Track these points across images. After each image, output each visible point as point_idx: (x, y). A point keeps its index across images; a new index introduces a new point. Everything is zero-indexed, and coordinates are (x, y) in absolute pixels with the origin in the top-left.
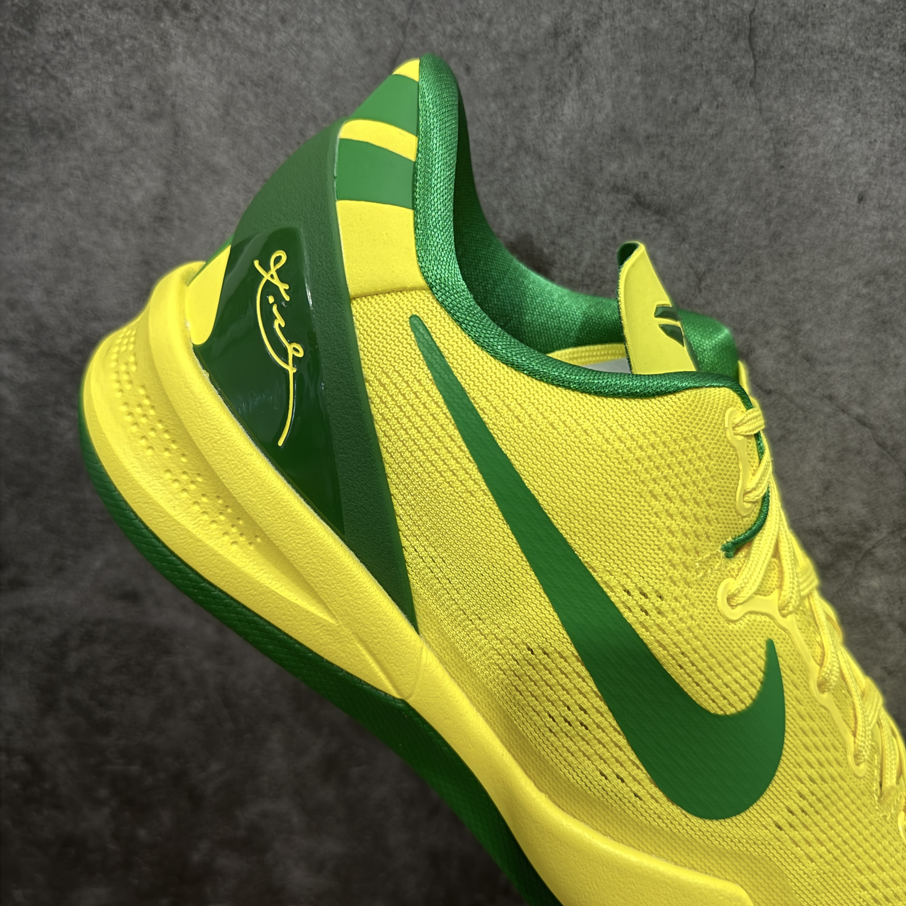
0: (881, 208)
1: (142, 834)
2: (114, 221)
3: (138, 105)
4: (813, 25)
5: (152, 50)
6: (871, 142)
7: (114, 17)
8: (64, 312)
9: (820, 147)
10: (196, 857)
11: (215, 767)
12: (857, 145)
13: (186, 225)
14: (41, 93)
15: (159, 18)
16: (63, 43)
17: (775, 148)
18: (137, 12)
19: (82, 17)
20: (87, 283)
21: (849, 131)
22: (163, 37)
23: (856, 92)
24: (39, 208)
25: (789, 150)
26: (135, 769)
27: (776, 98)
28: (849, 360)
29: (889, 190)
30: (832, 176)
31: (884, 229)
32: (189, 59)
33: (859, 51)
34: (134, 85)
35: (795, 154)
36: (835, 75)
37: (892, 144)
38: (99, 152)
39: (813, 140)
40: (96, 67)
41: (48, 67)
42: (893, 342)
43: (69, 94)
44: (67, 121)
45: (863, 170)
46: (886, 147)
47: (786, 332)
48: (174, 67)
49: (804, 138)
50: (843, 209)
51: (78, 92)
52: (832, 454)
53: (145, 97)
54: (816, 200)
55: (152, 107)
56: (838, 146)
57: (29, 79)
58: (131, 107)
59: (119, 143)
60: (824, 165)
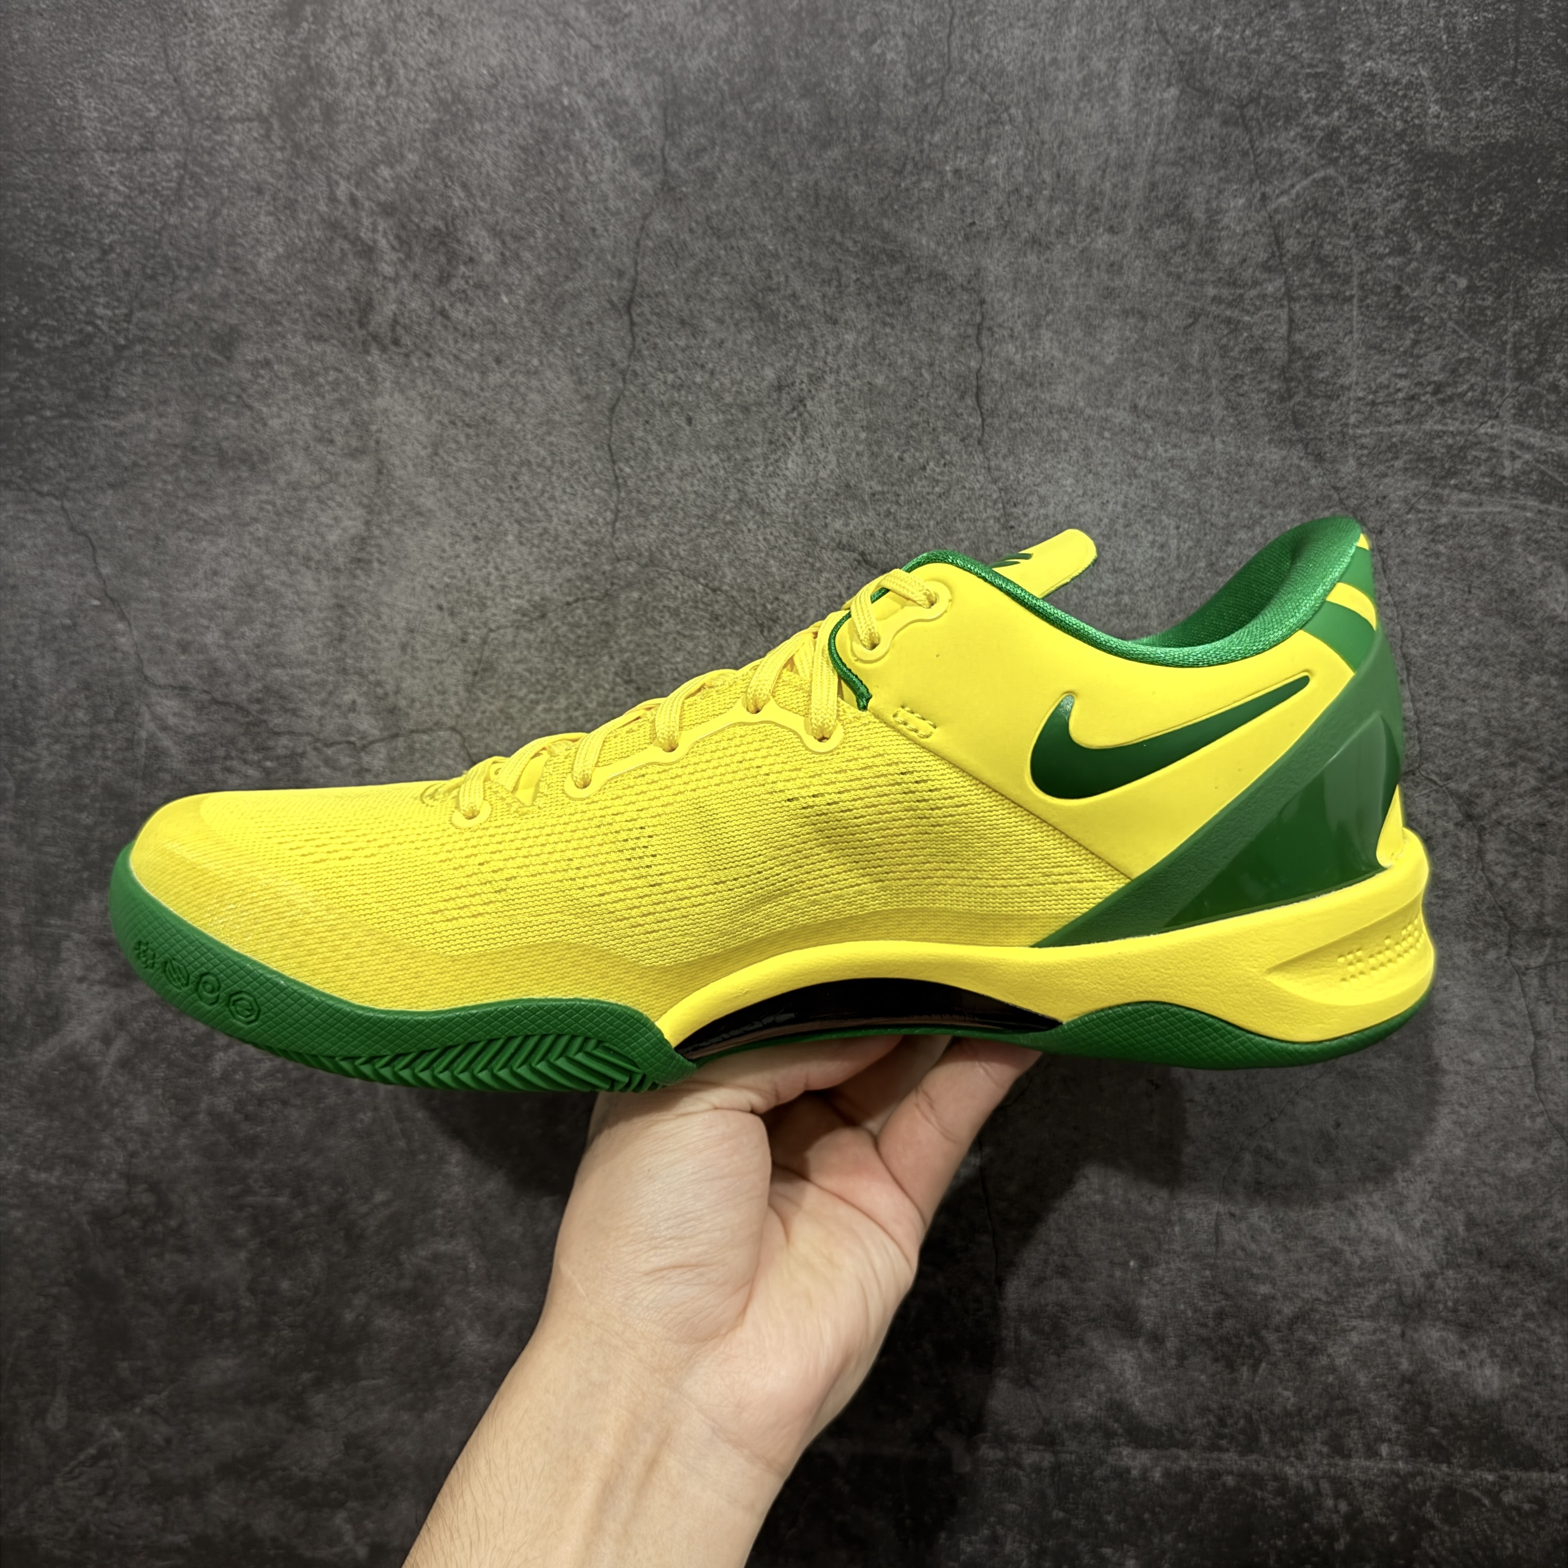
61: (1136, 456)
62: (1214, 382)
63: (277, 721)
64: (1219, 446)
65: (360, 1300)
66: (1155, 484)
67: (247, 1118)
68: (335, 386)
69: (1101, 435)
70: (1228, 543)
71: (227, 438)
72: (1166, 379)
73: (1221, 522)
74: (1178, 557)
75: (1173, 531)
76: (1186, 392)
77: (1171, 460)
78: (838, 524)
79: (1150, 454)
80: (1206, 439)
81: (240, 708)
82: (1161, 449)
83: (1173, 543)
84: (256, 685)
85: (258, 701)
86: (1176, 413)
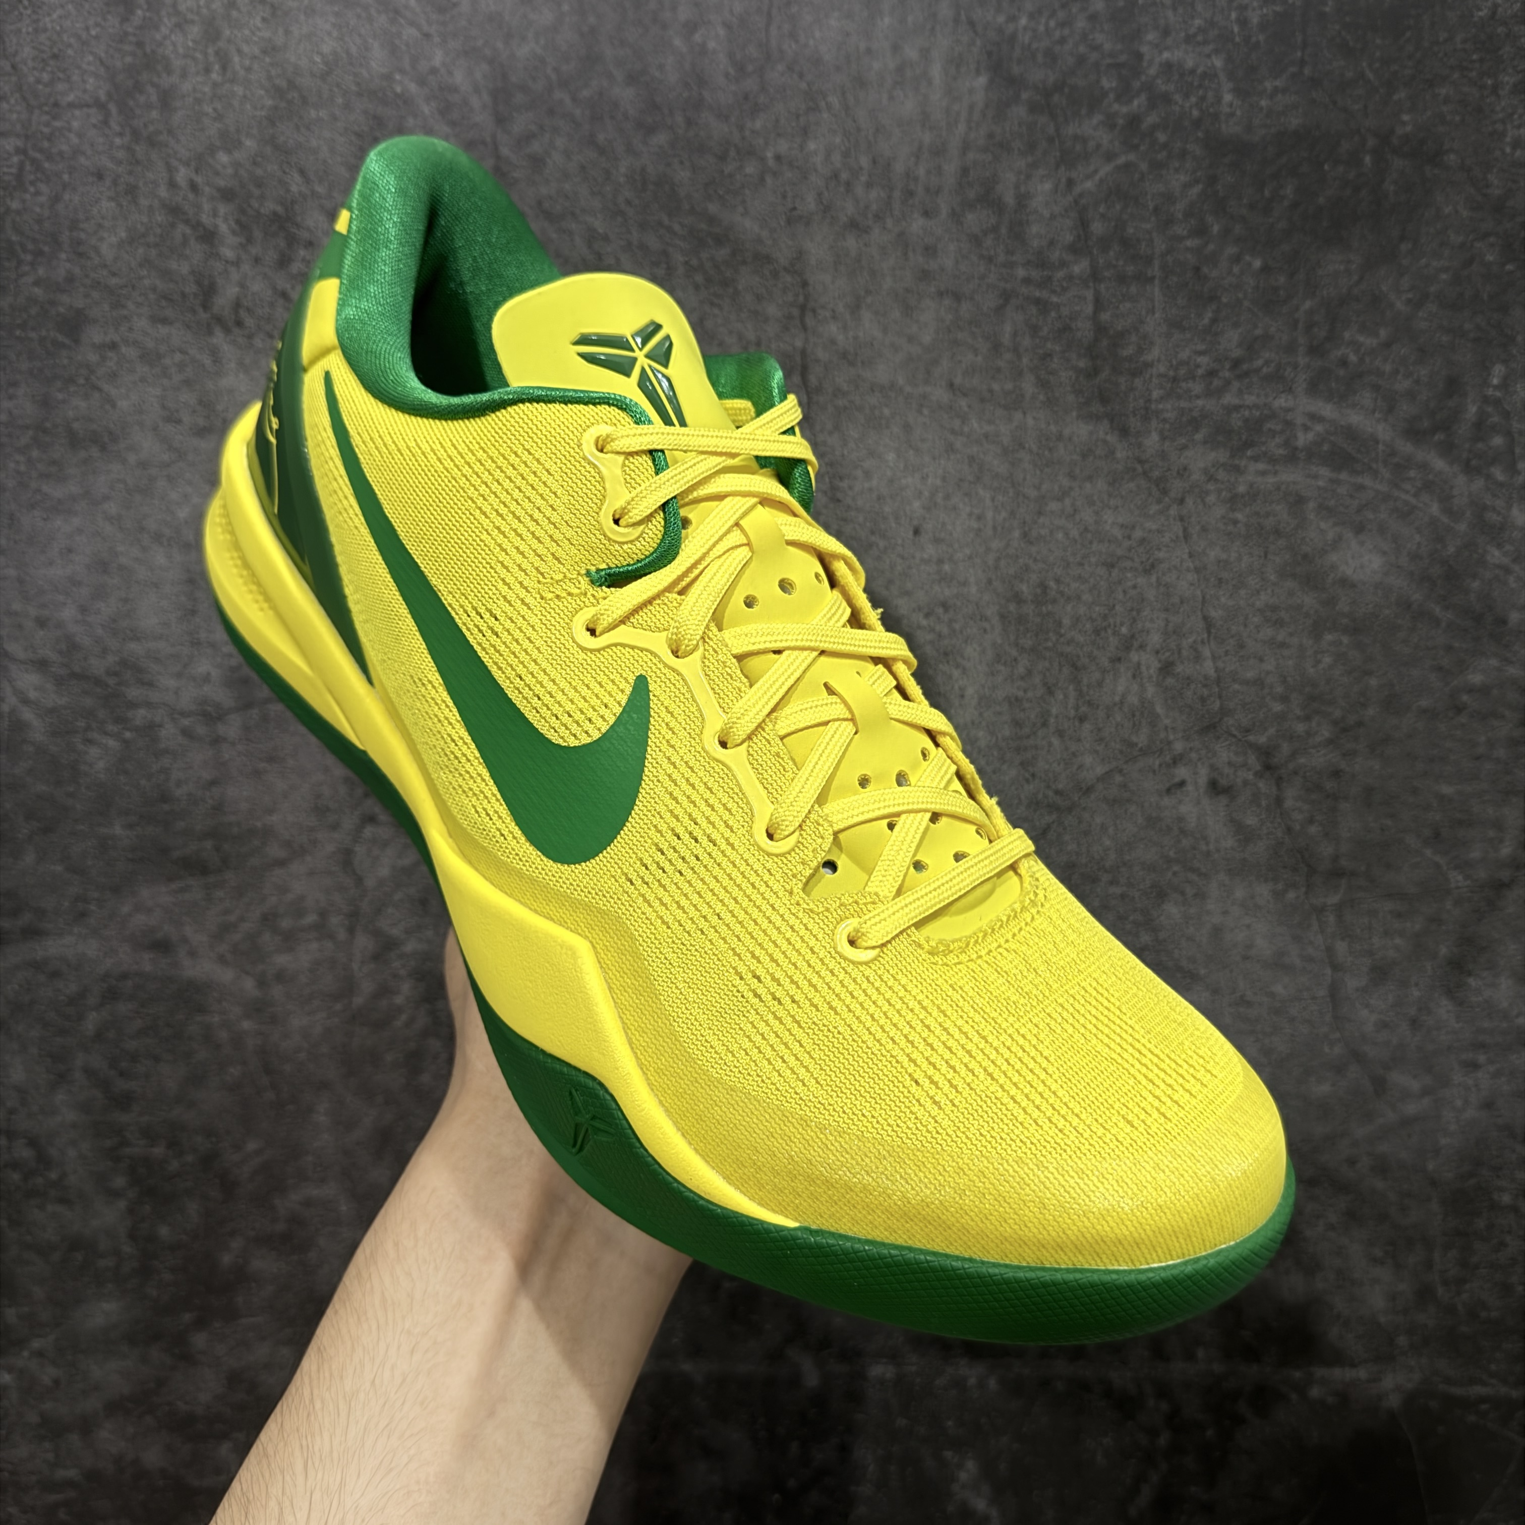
0: (937, 541)
1: (164, 1231)
2: (158, 537)
3: (186, 418)
4: (863, 363)
5: (203, 365)
6: (923, 478)
7: (164, 330)
8: (100, 632)
9: (874, 482)
10: (227, 1259)
11: (252, 1146)
12: (910, 480)
14: (83, 404)
15: (210, 333)
16: (110, 354)
17: (831, 482)
18: (188, 327)
19: (131, 329)
20: (126, 601)
21: (902, 466)
22: (215, 354)
23: (907, 428)
24: (76, 521)
25: (844, 484)
26: (158, 1151)
27: (831, 433)
29: (944, 524)
30: (887, 509)
31: (940, 561)
32: (241, 376)
33: (908, 389)
34: (183, 400)
35: (851, 488)
36: (886, 412)
37: (944, 479)
38: (143, 465)
39: (868, 474)
40: (143, 380)
41: (93, 377)
42: (956, 673)
43: (114, 406)
44: (111, 433)
45: (917, 504)
46: (938, 482)
48: (226, 382)
49: (859, 473)
50: (900, 542)
51: (123, 404)
53: (194, 411)
54: (873, 533)
55: (201, 422)
56: (891, 481)
57: (72, 389)
58: (179, 422)
59: (166, 457)
60: (879, 498)
61: (953, 432)
62: (1025, 360)
63: (134, 693)
64: (1030, 422)
65: (236, 1244)
66: (972, 459)
67: (122, 1074)
68: (181, 367)
69: (920, 412)
70: (1040, 513)
71: (78, 420)
72: (980, 358)
73: (1033, 493)
74: (995, 528)
75: (988, 502)
76: (999, 370)
77: (986, 436)
79: (966, 429)
80: (1018, 416)
81: (98, 682)
82: (975, 425)
83: (990, 514)
84: (111, 659)
85: (116, 674)
86: (991, 391)
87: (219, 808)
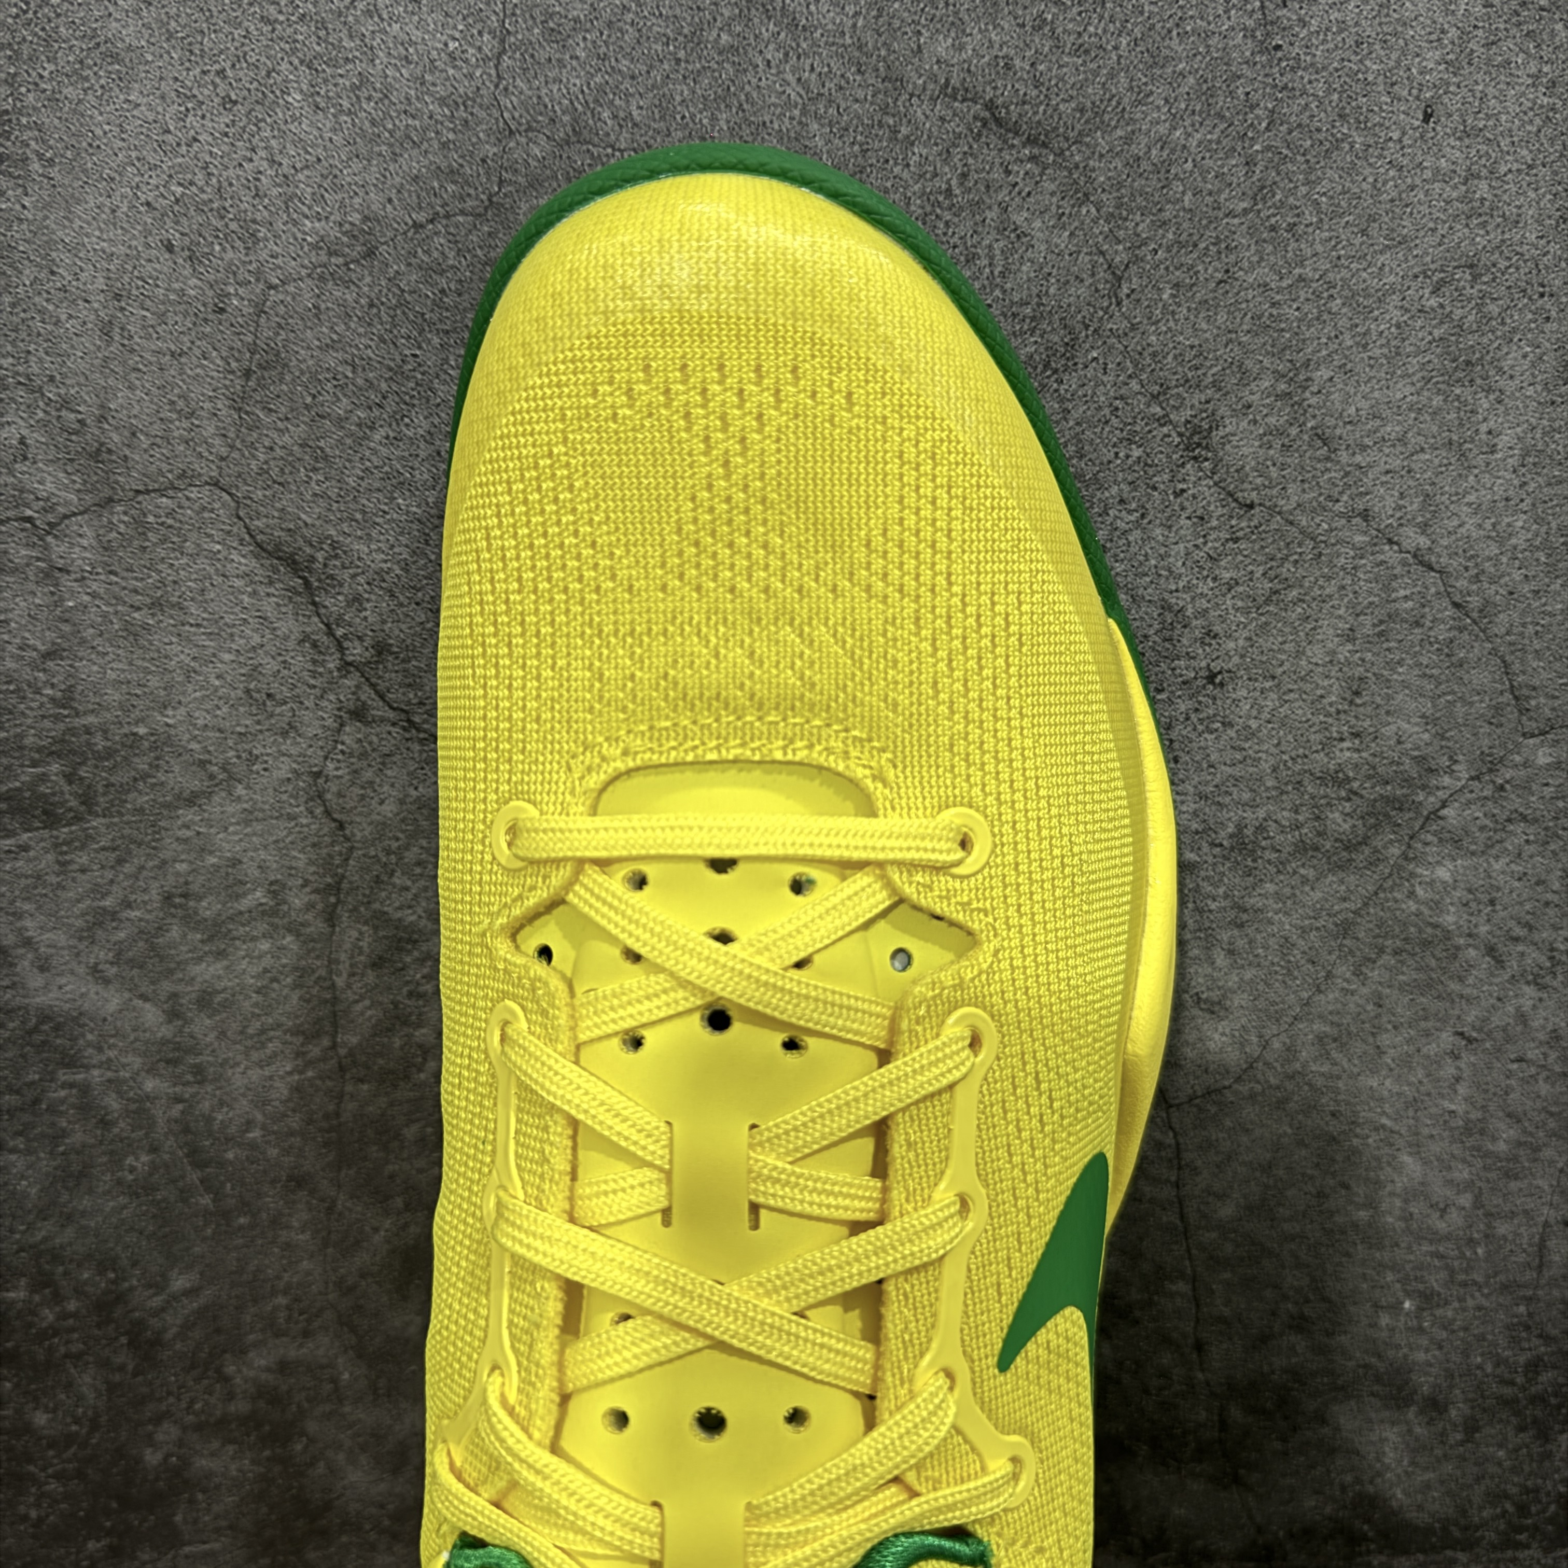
0: (1469, 132)
1: (41, 1419)
9: (1351, 10)
10: (152, 1458)
11: (180, 1282)
13: (54, 172)
28: (1402, 440)
29: (1484, 97)
30: (1373, 68)
31: (1471, 176)
35: (1303, 23)
42: (1485, 402)
45: (1432, 56)
46: (1479, 9)
47: (1282, 386)
50: (1395, 134)
52: (1367, 625)
54: (1342, 117)
60: (1358, 45)
65: (168, 1433)
78: (942, 47)
87: (66, 700)
